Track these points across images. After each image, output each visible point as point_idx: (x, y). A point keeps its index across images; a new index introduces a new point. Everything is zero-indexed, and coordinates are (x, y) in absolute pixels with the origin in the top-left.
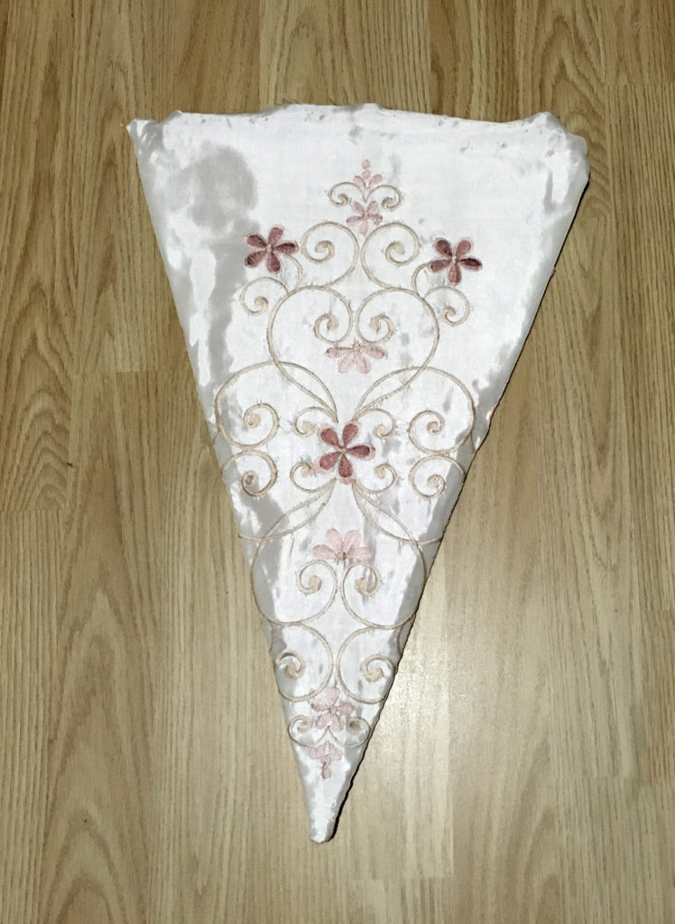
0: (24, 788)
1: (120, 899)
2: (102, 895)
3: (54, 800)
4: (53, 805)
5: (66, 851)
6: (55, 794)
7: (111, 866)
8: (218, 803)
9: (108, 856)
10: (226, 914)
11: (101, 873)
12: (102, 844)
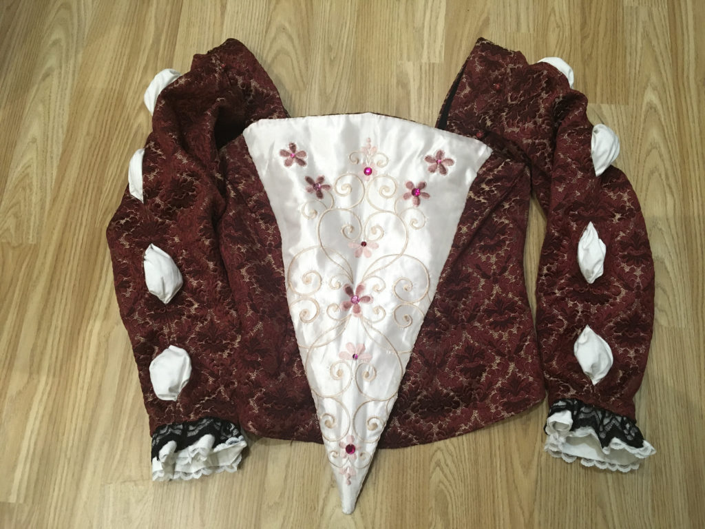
0: (257, 14)
1: (297, 58)
2: (289, 56)
3: (271, 20)
4: (270, 22)
5: (275, 39)
6: (271, 18)
7: (294, 46)
8: (342, 27)
9: (293, 42)
10: (343, 68)
11: (289, 48)
12: (290, 38)
